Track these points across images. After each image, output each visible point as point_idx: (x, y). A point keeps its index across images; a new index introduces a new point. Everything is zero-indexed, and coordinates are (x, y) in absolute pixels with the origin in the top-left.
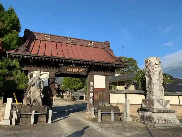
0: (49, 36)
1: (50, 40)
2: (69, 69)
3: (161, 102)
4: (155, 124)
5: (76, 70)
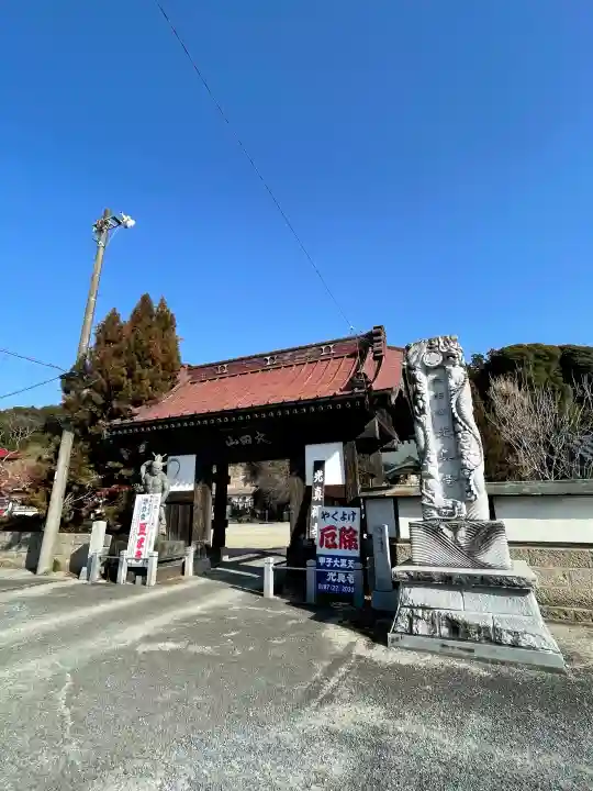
3: (449, 533)
4: (390, 635)
5: (246, 439)
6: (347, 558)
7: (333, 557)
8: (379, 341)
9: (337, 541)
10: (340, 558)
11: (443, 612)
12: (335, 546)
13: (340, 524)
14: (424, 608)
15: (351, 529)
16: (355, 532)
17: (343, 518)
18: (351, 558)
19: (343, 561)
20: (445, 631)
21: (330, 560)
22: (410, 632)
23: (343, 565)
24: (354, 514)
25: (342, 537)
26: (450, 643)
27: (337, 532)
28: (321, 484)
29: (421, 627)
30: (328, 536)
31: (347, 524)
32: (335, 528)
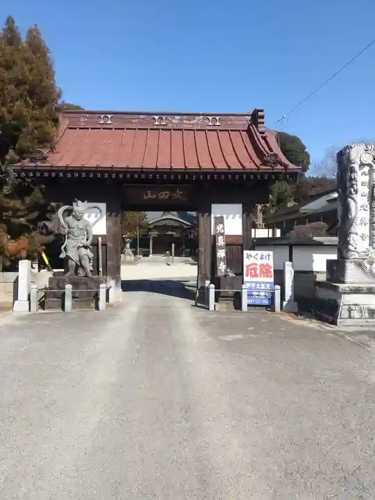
0: (109, 116)
1: (111, 126)
2: (147, 195)
3: (368, 266)
4: (339, 320)
5: (164, 195)
6: (266, 283)
7: (256, 283)
8: (263, 123)
9: (258, 272)
10: (260, 283)
11: (366, 307)
12: (256, 275)
13: (259, 262)
14: (356, 305)
15: (267, 265)
16: (270, 267)
17: (262, 258)
18: (269, 283)
19: (262, 285)
20: (367, 315)
21: (254, 285)
22: (350, 317)
23: (263, 288)
24: (269, 255)
25: (261, 270)
26: (369, 320)
27: (258, 267)
28: (222, 234)
29: (356, 314)
30: (251, 269)
31: (265, 262)
32: (256, 264)
